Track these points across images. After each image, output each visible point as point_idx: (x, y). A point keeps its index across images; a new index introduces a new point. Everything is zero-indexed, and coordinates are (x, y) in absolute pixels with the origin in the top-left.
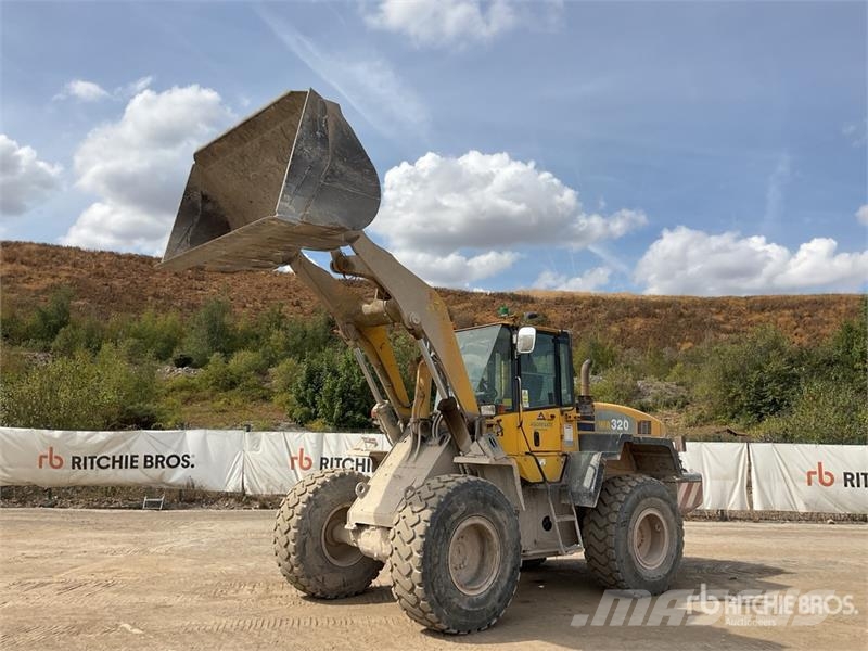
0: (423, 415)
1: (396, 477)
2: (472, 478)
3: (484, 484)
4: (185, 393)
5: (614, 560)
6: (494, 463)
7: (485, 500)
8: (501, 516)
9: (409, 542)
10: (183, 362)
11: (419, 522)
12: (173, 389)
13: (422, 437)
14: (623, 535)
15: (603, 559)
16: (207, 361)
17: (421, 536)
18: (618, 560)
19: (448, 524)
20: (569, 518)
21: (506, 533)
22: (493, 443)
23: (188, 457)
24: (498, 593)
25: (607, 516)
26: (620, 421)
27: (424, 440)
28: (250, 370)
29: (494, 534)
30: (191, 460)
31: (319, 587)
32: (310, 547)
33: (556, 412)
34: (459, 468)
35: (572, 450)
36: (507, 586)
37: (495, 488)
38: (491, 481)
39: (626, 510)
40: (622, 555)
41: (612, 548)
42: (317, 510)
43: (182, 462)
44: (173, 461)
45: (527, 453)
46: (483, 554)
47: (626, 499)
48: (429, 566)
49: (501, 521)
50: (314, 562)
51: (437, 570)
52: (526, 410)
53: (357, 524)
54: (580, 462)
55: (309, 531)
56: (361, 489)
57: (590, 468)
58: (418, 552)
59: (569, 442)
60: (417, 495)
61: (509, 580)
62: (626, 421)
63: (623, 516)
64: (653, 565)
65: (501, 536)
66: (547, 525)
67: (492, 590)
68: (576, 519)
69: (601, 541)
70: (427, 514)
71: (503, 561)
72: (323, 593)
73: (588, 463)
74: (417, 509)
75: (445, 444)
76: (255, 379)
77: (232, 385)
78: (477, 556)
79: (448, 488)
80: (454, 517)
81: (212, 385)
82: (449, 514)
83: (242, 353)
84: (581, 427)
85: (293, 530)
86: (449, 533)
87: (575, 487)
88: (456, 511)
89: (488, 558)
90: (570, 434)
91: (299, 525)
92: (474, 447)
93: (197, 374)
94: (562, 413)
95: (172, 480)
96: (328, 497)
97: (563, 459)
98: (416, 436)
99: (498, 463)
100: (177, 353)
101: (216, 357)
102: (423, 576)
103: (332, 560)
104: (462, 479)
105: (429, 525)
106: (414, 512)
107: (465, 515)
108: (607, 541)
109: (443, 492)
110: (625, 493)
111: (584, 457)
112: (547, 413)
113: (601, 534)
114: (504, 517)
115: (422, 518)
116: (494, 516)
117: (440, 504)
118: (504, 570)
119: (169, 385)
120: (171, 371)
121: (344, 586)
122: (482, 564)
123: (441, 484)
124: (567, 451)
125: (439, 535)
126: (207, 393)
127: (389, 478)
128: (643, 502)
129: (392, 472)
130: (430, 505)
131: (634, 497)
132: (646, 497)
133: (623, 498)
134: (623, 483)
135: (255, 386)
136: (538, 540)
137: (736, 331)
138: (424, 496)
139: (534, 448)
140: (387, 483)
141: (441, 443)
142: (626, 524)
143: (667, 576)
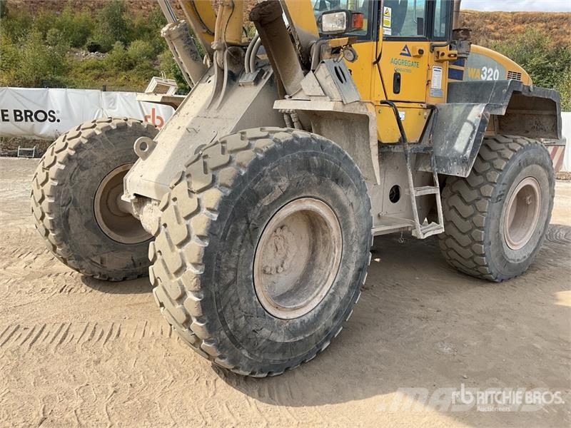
0: (231, 37)
1: (191, 131)
2: (302, 134)
3: (322, 145)
4: (96, 72)
5: (481, 242)
6: (340, 109)
7: (322, 172)
8: (345, 195)
9: (181, 245)
10: (94, 48)
11: (198, 210)
12: (87, 69)
13: (230, 72)
14: (496, 213)
15: (465, 240)
16: (112, 48)
17: (201, 237)
18: (486, 242)
19: (254, 214)
20: (429, 190)
21: (352, 219)
22: (340, 75)
23: (54, 113)
24: (334, 308)
25: (478, 188)
26: (491, 69)
27: (233, 77)
28: (143, 56)
29: (332, 223)
30: (57, 116)
31: (96, 270)
32: (75, 221)
33: (425, 46)
34: (282, 119)
35: (439, 101)
36: (348, 296)
37: (339, 152)
38: (332, 138)
39: (504, 181)
40: (491, 237)
41: (480, 228)
42: (82, 174)
43: (49, 117)
44: (41, 116)
45: (382, 102)
46: (313, 250)
47: (507, 167)
48: (214, 288)
49: (346, 204)
50: (85, 240)
51: (231, 291)
52: (387, 39)
53: (135, 194)
54: (450, 117)
55: (71, 201)
56: (143, 146)
57: (466, 125)
58: (195, 265)
59: (436, 90)
60: (201, 160)
61: (351, 287)
62: (497, 71)
63: (500, 188)
64: (519, 245)
65: (344, 226)
66: (395, 195)
67: (326, 305)
68: (438, 192)
69: (466, 219)
70: (212, 197)
71: (344, 261)
72: (104, 276)
73: (463, 118)
74: (196, 186)
75: (263, 82)
76: (147, 63)
77: (131, 67)
78: (305, 252)
79: (256, 150)
80: (266, 202)
81: (116, 66)
82: (255, 197)
83: (137, 42)
84: (452, 74)
85: (48, 200)
86: (256, 228)
87: (441, 150)
88: (269, 190)
89: (321, 257)
90: (439, 79)
91: (55, 192)
92: (308, 83)
93: (104, 58)
94: (432, 49)
95: (42, 132)
96: (100, 156)
97: (426, 114)
98: (221, 70)
99: (347, 110)
100: (89, 41)
101: (118, 45)
102: (205, 305)
103: (114, 236)
104: (283, 135)
105: (215, 216)
106: (190, 192)
107: (286, 197)
108: (474, 218)
109: (246, 157)
110: (507, 159)
111: (458, 109)
112: (414, 46)
113: (469, 210)
114: (352, 198)
115: (204, 204)
116: (334, 196)
117: (239, 179)
118: (345, 274)
119: (84, 65)
120: (86, 55)
121: (134, 265)
122: (311, 264)
123: (246, 143)
124: (432, 103)
125: (235, 234)
126: (112, 72)
127: (183, 130)
128: (524, 170)
129: (187, 124)
130: (219, 181)
131: (514, 164)
132: (528, 165)
133: (503, 165)
134: (503, 146)
135: (147, 68)
136: (383, 214)
137: (501, 38)
138: (212, 163)
139: (392, 96)
140: (178, 139)
141: (257, 81)
142: (501, 198)
143: (531, 255)
